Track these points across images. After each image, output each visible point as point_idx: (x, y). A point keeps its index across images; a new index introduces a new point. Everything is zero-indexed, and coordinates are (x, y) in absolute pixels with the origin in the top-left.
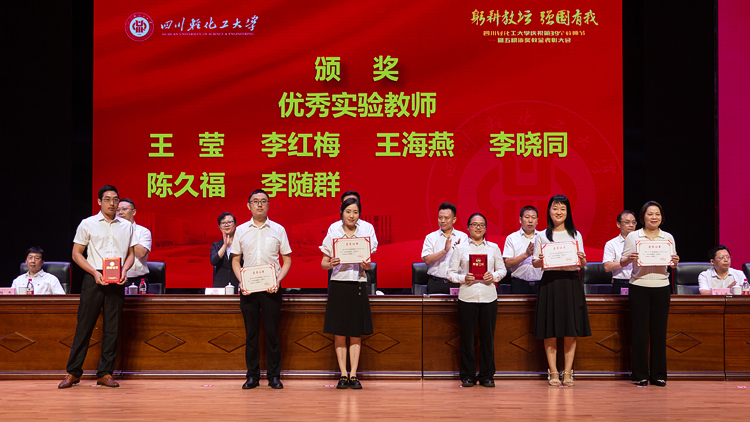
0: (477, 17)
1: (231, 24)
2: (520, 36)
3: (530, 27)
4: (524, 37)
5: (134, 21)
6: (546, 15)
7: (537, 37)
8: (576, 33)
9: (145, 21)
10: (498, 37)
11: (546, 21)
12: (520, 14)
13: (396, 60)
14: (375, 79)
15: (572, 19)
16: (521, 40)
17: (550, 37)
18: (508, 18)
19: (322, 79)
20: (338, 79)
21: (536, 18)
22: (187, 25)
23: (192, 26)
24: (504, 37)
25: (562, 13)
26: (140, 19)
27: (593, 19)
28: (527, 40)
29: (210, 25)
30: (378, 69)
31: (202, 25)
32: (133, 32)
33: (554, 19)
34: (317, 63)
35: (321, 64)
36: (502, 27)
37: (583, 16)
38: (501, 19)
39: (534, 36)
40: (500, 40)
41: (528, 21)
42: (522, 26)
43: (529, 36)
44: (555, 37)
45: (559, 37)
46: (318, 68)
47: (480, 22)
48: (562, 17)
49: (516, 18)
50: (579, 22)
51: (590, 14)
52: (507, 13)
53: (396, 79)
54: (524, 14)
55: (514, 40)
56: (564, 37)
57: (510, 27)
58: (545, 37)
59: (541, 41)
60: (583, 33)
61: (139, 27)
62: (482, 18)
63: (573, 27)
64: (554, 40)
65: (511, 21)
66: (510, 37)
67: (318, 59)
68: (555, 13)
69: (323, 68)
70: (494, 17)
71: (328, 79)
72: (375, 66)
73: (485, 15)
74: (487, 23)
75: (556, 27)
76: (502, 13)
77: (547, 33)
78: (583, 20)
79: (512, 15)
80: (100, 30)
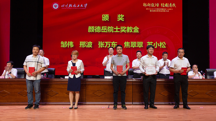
0: (145, 5)
1: (80, 6)
2: (156, 10)
3: (158, 8)
4: (157, 10)
5: (54, 5)
6: (162, 4)
7: (160, 10)
8: (170, 9)
9: (57, 5)
10: (150, 10)
11: (163, 6)
12: (156, 4)
13: (123, 16)
14: (118, 20)
15: (169, 6)
16: (156, 11)
17: (164, 10)
18: (153, 5)
19: (104, 20)
20: (108, 20)
21: (160, 5)
22: (68, 6)
23: (70, 6)
24: (152, 10)
25: (167, 4)
26: (56, 4)
27: (175, 6)
28: (158, 11)
29: (75, 6)
30: (118, 18)
31: (72, 6)
32: (54, 7)
33: (165, 6)
34: (103, 16)
35: (104, 16)
36: (151, 7)
37: (172, 5)
38: (151, 5)
39: (159, 10)
40: (151, 11)
41: (158, 6)
42: (156, 7)
43: (158, 10)
44: (165, 10)
45: (166, 10)
46: (103, 17)
47: (145, 6)
48: (166, 5)
49: (155, 5)
50: (171, 6)
51: (174, 4)
52: (152, 4)
53: (123, 20)
54: (157, 4)
55: (154, 11)
56: (167, 10)
57: (153, 7)
58: (162, 10)
59: (161, 11)
60: (172, 9)
61: (56, 6)
62: (146, 5)
63: (170, 8)
64: (164, 11)
65: (153, 6)
66: (153, 10)
67: (103, 15)
68: (165, 4)
69: (104, 17)
70: (149, 5)
71: (105, 20)
72: (118, 17)
73: (147, 4)
74: (147, 6)
75: (165, 7)
76: (151, 4)
77: (163, 9)
78: (172, 6)
79: (154, 4)
80: (45, 7)
